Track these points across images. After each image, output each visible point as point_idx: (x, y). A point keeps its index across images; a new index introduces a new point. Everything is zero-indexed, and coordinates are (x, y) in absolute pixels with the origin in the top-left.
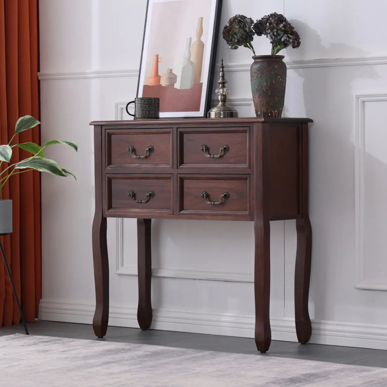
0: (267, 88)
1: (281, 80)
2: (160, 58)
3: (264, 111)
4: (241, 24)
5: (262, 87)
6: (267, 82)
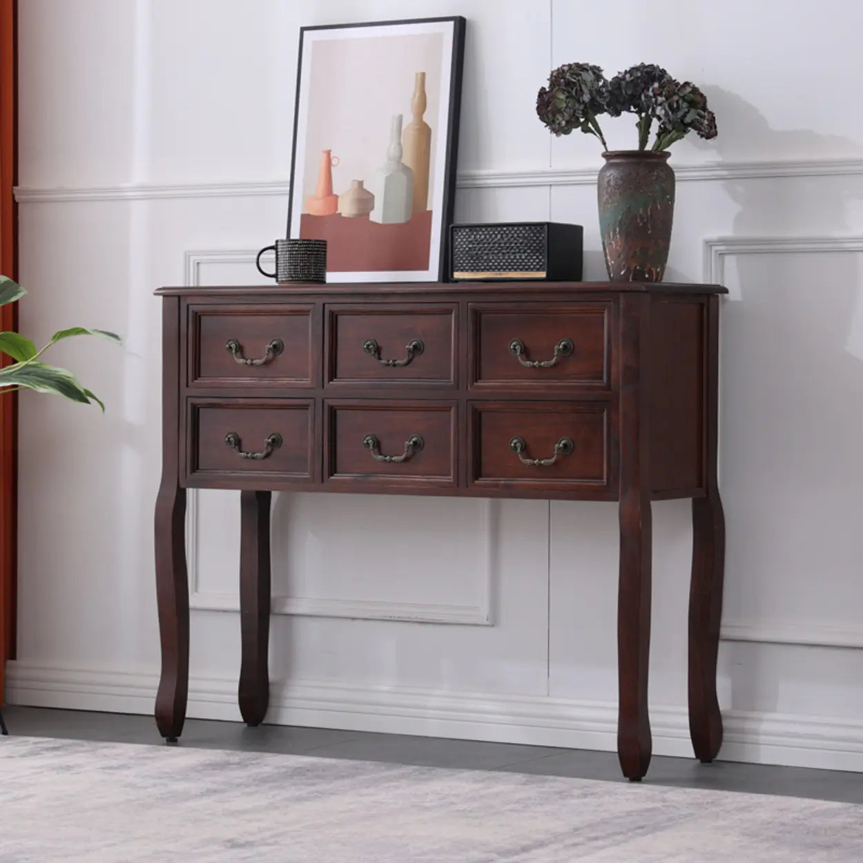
0: (646, 219)
1: (670, 203)
2: (336, 157)
3: (636, 267)
4: (572, 90)
5: (635, 217)
6: (645, 207)
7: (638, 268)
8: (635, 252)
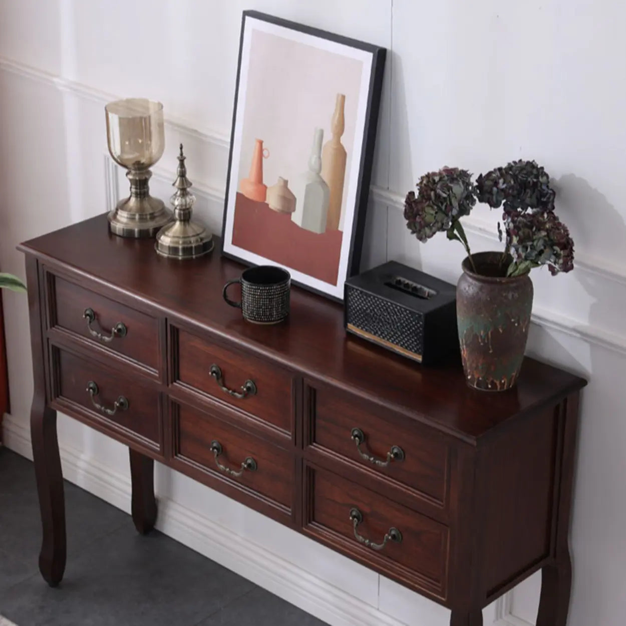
0: (486, 341)
1: (516, 325)
2: (265, 149)
4: (442, 204)
5: (476, 337)
6: (486, 331)
7: (481, 379)
8: (477, 366)
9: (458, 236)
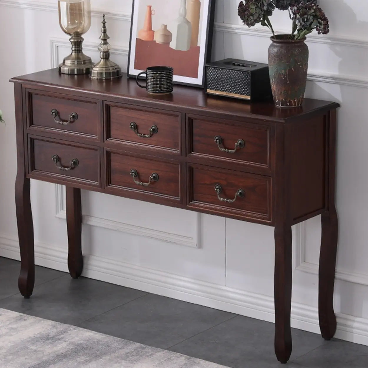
0: (286, 76)
1: (301, 66)
2: (153, 10)
3: (282, 99)
4: (258, 3)
5: (280, 74)
6: (285, 70)
7: (283, 100)
8: (281, 92)
9: (267, 24)
